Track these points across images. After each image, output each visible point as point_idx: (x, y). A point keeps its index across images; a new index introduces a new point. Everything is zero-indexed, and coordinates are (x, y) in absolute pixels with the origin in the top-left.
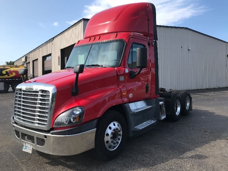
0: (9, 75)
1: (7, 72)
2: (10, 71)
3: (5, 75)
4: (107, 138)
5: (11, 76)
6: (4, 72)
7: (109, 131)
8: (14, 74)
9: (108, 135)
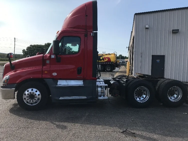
0: (104, 60)
1: (103, 58)
2: (104, 57)
3: (102, 60)
4: (24, 97)
5: (105, 61)
6: (101, 58)
7: (26, 93)
8: (107, 59)
9: (25, 94)
